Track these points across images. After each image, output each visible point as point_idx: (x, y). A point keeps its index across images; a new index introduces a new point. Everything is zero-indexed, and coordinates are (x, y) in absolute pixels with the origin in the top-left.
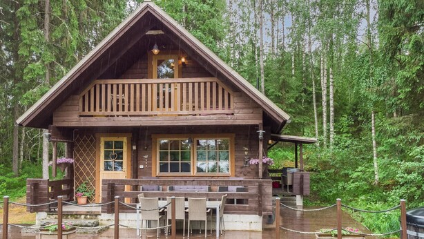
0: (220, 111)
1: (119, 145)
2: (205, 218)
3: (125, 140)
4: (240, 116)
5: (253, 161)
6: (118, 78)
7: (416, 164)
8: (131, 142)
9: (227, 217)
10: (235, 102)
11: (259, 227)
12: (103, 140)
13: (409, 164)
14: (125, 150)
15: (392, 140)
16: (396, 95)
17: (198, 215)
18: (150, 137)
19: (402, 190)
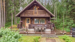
0: (45, 15)
1: (29, 19)
2: (44, 29)
3: (30, 19)
4: (47, 16)
5: (49, 22)
6: (29, 10)
7: (71, 23)
8: (31, 19)
9: (46, 29)
10: (47, 14)
11: (50, 31)
12: (26, 19)
13: (70, 23)
14: (30, 20)
15: (67, 19)
16: (68, 13)
17: (43, 29)
18: (33, 18)
19: (69, 26)
